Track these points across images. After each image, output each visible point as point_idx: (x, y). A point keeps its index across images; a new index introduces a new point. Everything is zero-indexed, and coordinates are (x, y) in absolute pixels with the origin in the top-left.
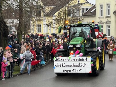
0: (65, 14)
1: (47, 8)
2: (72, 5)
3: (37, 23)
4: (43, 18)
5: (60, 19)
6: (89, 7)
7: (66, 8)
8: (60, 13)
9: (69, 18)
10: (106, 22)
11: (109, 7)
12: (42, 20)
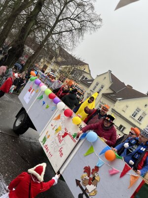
0: (69, 72)
1: (60, 58)
2: (79, 68)
3: (46, 63)
4: (52, 63)
5: (63, 72)
6: (89, 78)
7: (73, 68)
8: (66, 68)
9: (70, 75)
11: (102, 88)
12: (50, 64)
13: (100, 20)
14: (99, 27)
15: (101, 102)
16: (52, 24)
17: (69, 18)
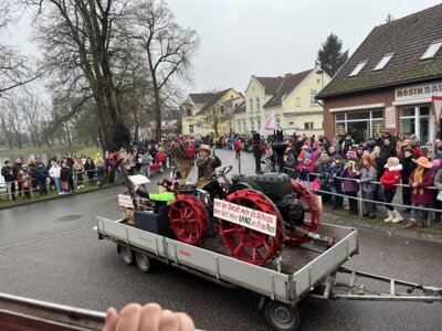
10: (257, 118)
11: (258, 100)
13: (193, 32)
14: (198, 40)
16: (150, 79)
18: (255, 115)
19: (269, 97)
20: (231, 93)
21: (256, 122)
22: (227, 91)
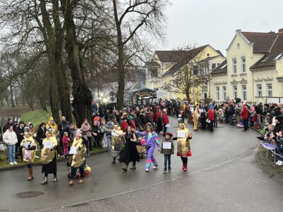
10: (241, 82)
11: (244, 60)
15: (256, 81)
17: (130, 7)
18: (239, 79)
19: (259, 57)
20: (207, 50)
21: (239, 87)
22: (202, 48)
